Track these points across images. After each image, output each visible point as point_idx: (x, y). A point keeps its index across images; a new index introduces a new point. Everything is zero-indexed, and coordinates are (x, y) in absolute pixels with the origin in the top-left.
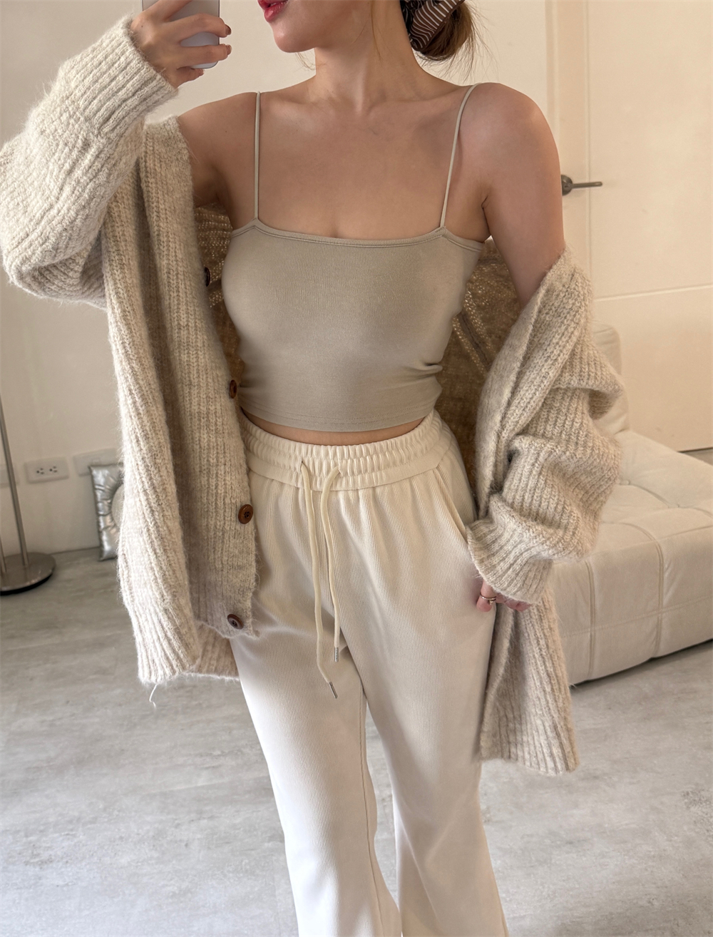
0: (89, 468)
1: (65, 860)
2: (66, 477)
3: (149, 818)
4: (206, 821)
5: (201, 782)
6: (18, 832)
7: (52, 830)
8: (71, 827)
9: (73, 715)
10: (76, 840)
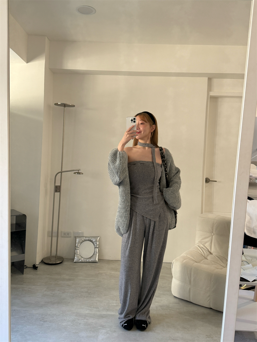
1: (50, 322)
2: (71, 237)
4: (86, 320)
5: (87, 312)
7: (48, 315)
9: (59, 293)
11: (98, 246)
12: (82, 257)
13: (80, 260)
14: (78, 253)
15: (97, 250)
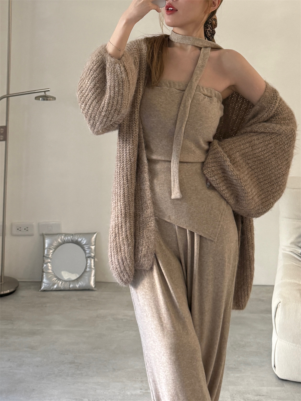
2: (32, 235)
11: (93, 254)
12: (59, 279)
13: (54, 284)
14: (50, 271)
15: (91, 263)
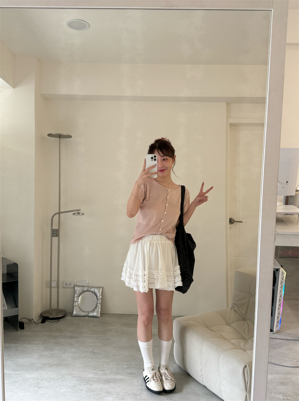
0: (74, 286)
1: (46, 388)
3: (73, 382)
4: (89, 385)
5: (90, 376)
6: (35, 379)
7: (44, 380)
8: (50, 380)
10: (50, 384)
